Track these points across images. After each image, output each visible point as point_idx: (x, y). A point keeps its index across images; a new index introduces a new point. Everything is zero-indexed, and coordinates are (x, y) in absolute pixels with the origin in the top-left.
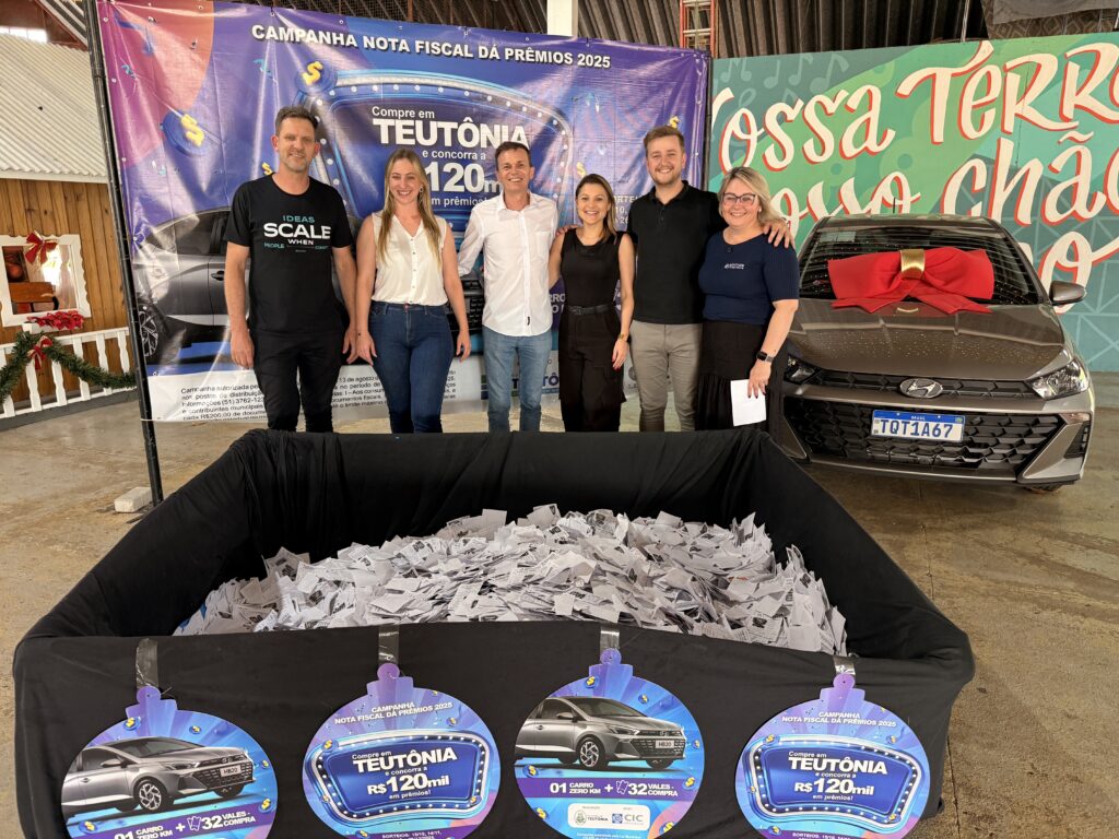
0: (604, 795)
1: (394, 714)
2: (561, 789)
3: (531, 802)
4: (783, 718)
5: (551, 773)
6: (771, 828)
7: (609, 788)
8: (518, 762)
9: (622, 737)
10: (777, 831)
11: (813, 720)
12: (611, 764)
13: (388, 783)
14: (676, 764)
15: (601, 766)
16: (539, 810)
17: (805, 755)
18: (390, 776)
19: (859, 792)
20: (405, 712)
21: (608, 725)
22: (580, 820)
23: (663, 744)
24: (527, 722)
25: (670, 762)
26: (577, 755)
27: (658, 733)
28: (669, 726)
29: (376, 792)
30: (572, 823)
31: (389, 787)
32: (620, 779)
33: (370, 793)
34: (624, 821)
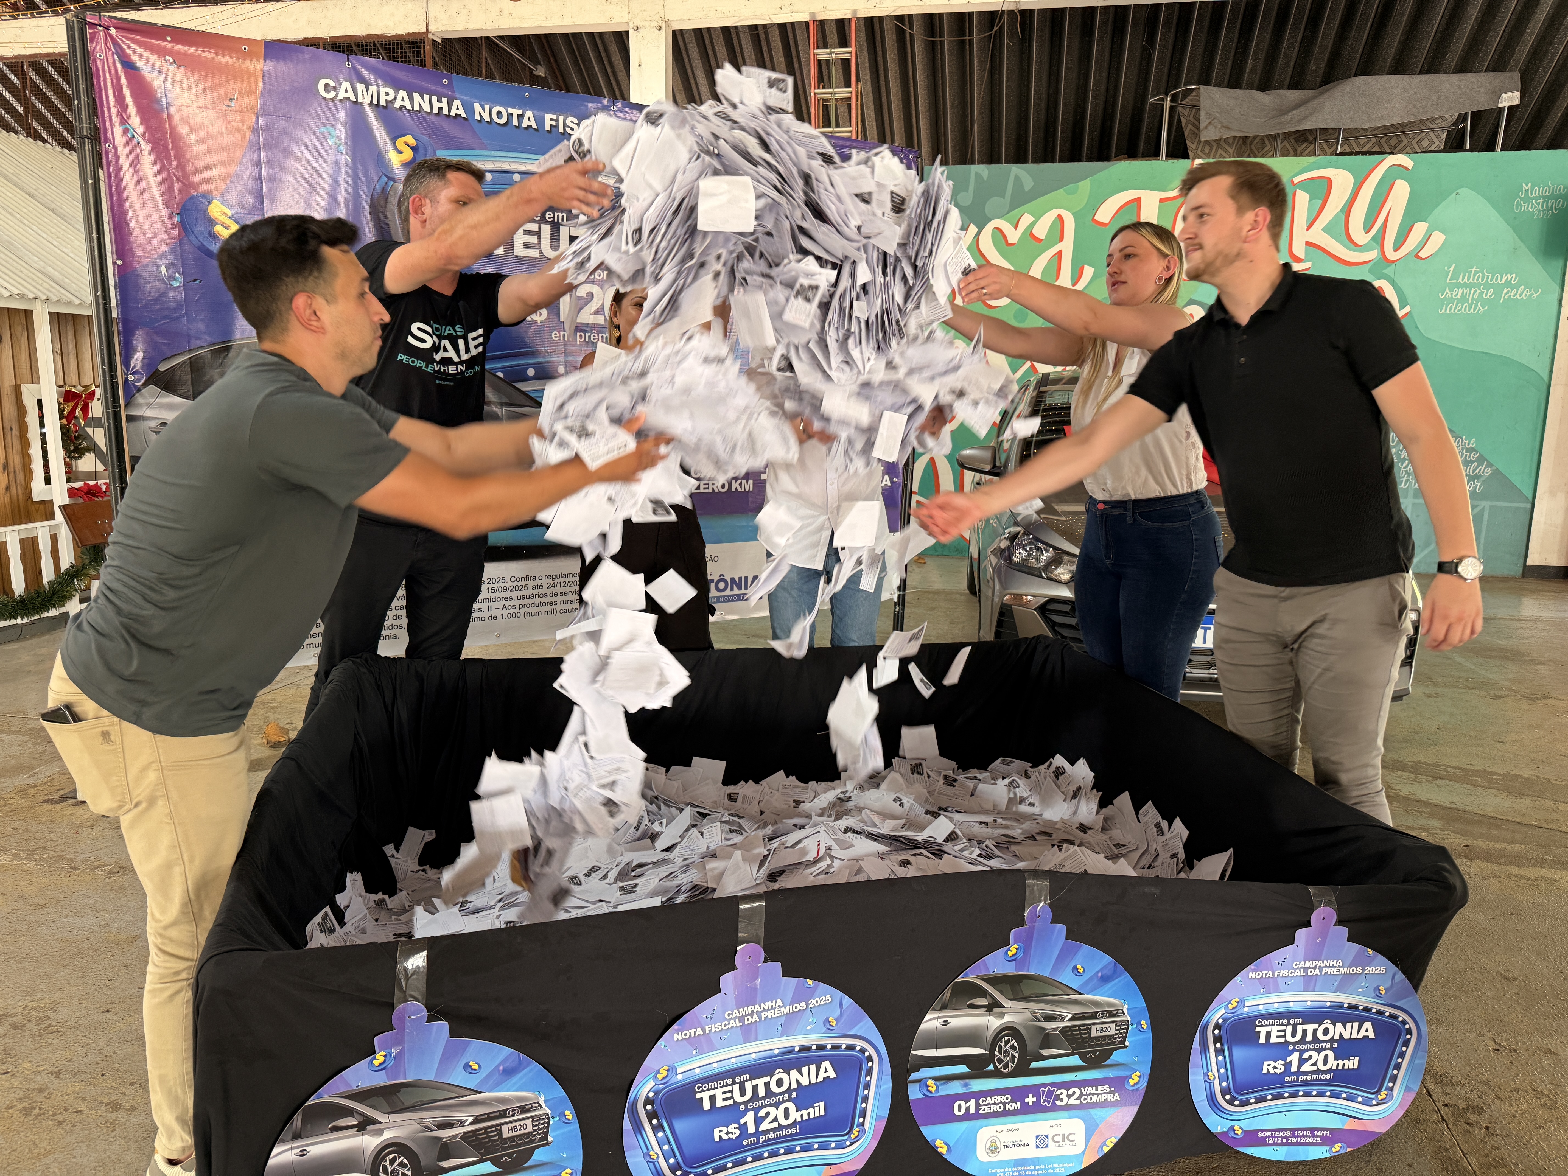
0: (1026, 1110)
1: (756, 1018)
2: (968, 1109)
3: (928, 1132)
4: (1250, 973)
5: (956, 1087)
6: (1232, 1129)
7: (1031, 1100)
8: (914, 1076)
9: (1050, 1026)
10: (1239, 1132)
11: (1286, 973)
12: (1034, 1065)
13: (742, 1121)
14: (1117, 1056)
15: (1022, 1070)
16: (938, 1143)
17: (1276, 1022)
18: (747, 1110)
19: (1340, 1067)
20: (770, 1014)
21: (1031, 1010)
22: (993, 1150)
23: (1101, 1030)
24: (928, 1016)
25: (1109, 1053)
26: (990, 1058)
27: (1094, 1016)
28: (1110, 1004)
29: (725, 1137)
30: (982, 1154)
31: (743, 1128)
32: (1045, 1085)
33: (717, 1139)
34: (1051, 1143)
